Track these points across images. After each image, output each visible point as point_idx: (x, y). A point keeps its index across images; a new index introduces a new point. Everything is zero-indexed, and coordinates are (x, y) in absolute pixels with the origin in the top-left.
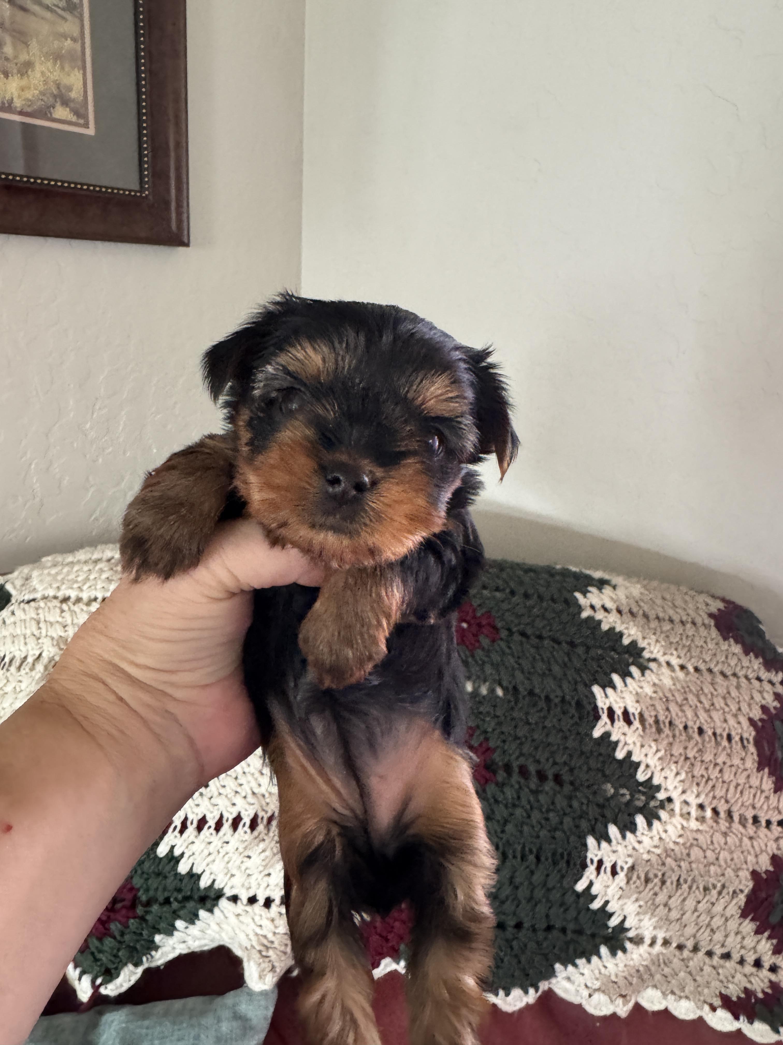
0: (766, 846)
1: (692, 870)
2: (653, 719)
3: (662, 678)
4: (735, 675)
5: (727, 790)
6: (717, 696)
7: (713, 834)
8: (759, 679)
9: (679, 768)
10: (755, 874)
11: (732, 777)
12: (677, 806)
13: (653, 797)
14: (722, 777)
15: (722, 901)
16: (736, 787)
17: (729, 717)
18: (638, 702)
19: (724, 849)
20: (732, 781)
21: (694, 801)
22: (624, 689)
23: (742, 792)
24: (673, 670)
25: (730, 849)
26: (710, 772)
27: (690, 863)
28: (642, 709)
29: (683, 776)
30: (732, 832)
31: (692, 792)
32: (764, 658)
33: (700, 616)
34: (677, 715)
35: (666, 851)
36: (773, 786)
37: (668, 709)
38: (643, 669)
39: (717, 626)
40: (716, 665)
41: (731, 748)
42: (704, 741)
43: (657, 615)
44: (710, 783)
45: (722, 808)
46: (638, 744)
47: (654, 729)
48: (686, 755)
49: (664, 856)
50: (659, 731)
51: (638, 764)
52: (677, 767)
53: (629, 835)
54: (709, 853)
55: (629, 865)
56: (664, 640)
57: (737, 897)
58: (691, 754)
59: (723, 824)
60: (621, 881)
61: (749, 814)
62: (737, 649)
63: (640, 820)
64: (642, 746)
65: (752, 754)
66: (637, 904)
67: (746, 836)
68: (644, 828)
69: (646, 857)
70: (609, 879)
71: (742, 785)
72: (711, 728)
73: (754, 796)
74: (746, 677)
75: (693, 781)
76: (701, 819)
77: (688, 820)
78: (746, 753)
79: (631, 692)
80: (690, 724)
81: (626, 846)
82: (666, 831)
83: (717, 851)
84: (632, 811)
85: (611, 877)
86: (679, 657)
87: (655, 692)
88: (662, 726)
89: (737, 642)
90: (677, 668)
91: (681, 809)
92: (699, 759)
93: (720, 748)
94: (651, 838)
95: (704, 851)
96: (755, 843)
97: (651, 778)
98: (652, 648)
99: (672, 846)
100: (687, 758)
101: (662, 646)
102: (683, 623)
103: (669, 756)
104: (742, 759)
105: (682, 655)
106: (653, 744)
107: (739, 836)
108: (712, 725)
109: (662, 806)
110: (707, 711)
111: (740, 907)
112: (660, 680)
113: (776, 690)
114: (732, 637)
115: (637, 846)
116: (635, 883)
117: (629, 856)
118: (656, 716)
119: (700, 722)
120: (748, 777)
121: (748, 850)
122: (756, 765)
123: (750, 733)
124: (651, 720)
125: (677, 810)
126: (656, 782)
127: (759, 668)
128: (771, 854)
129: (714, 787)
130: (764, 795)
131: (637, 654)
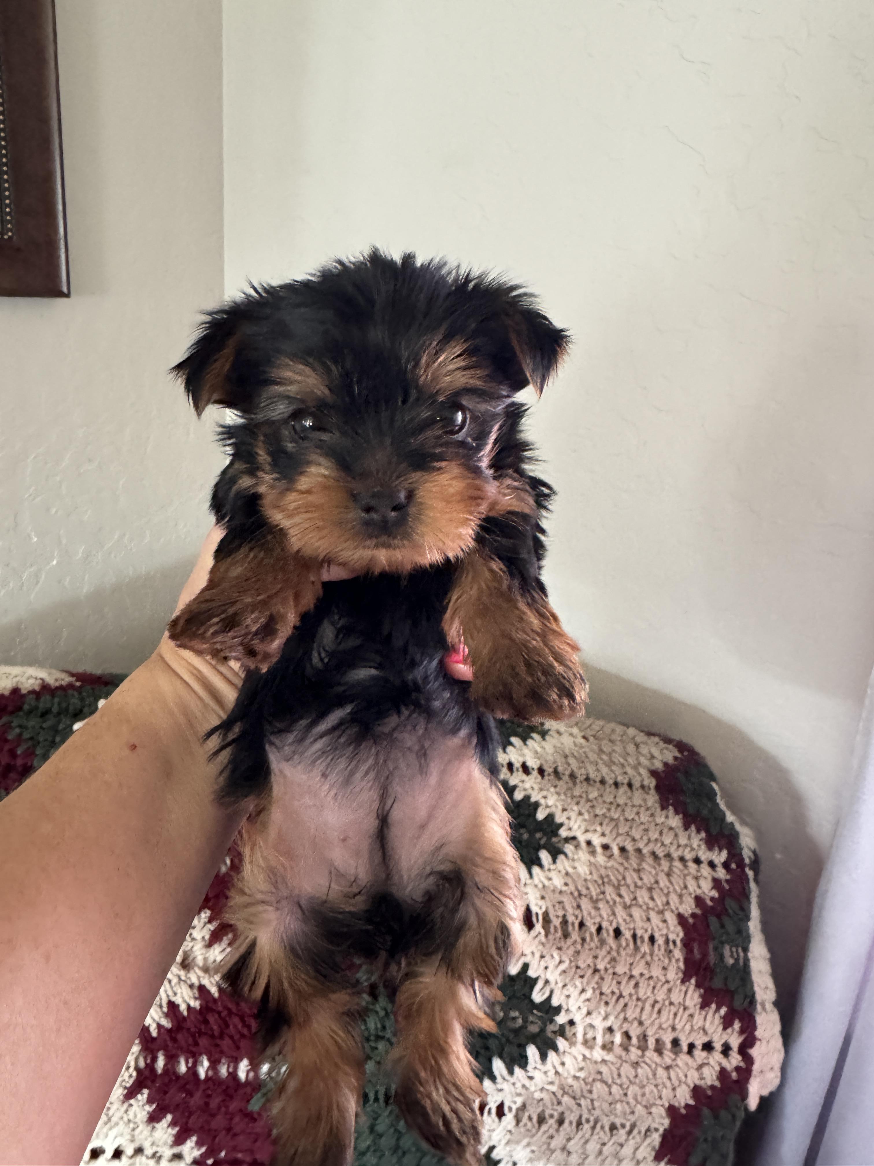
0: (686, 1076)
1: (594, 1109)
2: (560, 920)
3: (577, 864)
4: (668, 856)
5: (642, 1009)
6: (641, 887)
7: (621, 1065)
8: (697, 861)
9: (585, 984)
10: (672, 1110)
11: (649, 993)
12: (579, 1030)
13: (552, 1021)
14: (637, 993)
15: (632, 1142)
16: (653, 1006)
17: (653, 915)
18: (543, 898)
19: (634, 1083)
20: (648, 997)
21: (600, 1025)
22: (529, 881)
23: (659, 1012)
24: (593, 853)
25: (641, 1082)
26: (622, 987)
27: (592, 1101)
28: (547, 908)
29: (589, 994)
30: (644, 1062)
31: (599, 1013)
32: (707, 832)
33: (640, 774)
34: (590, 914)
35: (562, 1088)
36: (700, 1000)
37: (579, 907)
38: (555, 853)
39: (658, 788)
40: (647, 844)
41: (652, 955)
42: (619, 946)
43: (587, 774)
44: (622, 1002)
45: (635, 1031)
46: (537, 955)
47: (559, 934)
48: (595, 965)
49: (559, 1093)
50: (566, 935)
51: (535, 981)
52: (582, 983)
53: (517, 1070)
54: (615, 1089)
55: (519, 1104)
56: (588, 811)
57: (650, 1136)
58: (601, 966)
59: (634, 1053)
60: (509, 1123)
61: (667, 1038)
62: (675, 821)
63: (532, 1051)
64: (542, 957)
65: (677, 961)
66: (528, 1150)
67: (661, 1066)
68: (535, 1062)
69: (538, 1095)
70: (493, 1121)
71: (661, 1002)
72: (629, 929)
73: (675, 1015)
74: (682, 859)
75: (600, 999)
76: (607, 1047)
77: (591, 1048)
78: (670, 960)
79: (536, 886)
80: (605, 924)
81: (514, 1084)
82: (563, 1064)
83: (625, 1086)
84: (523, 1040)
85: (496, 1119)
86: (603, 835)
87: (566, 884)
88: (570, 928)
89: (677, 812)
90: (599, 850)
91: (585, 1034)
92: (611, 971)
93: (638, 957)
94: (545, 1073)
95: (609, 1087)
96: (672, 1074)
97: (549, 998)
98: (572, 823)
99: (570, 1081)
100: (596, 971)
101: (585, 820)
102: (616, 784)
103: (574, 969)
104: (664, 968)
105: (607, 832)
106: (556, 954)
107: (654, 1066)
108: (632, 926)
109: (561, 1032)
110: (626, 907)
111: (653, 1148)
112: (575, 868)
113: (716, 875)
114: (672, 805)
115: (527, 1083)
116: (525, 1125)
117: (519, 1095)
118: (564, 916)
119: (618, 923)
120: (670, 990)
121: (663, 1083)
122: (681, 975)
123: (677, 933)
124: (556, 922)
125: (580, 1037)
126: (555, 1002)
127: (699, 846)
128: (692, 1086)
129: (626, 1005)
130: (688, 1013)
131: (552, 832)
